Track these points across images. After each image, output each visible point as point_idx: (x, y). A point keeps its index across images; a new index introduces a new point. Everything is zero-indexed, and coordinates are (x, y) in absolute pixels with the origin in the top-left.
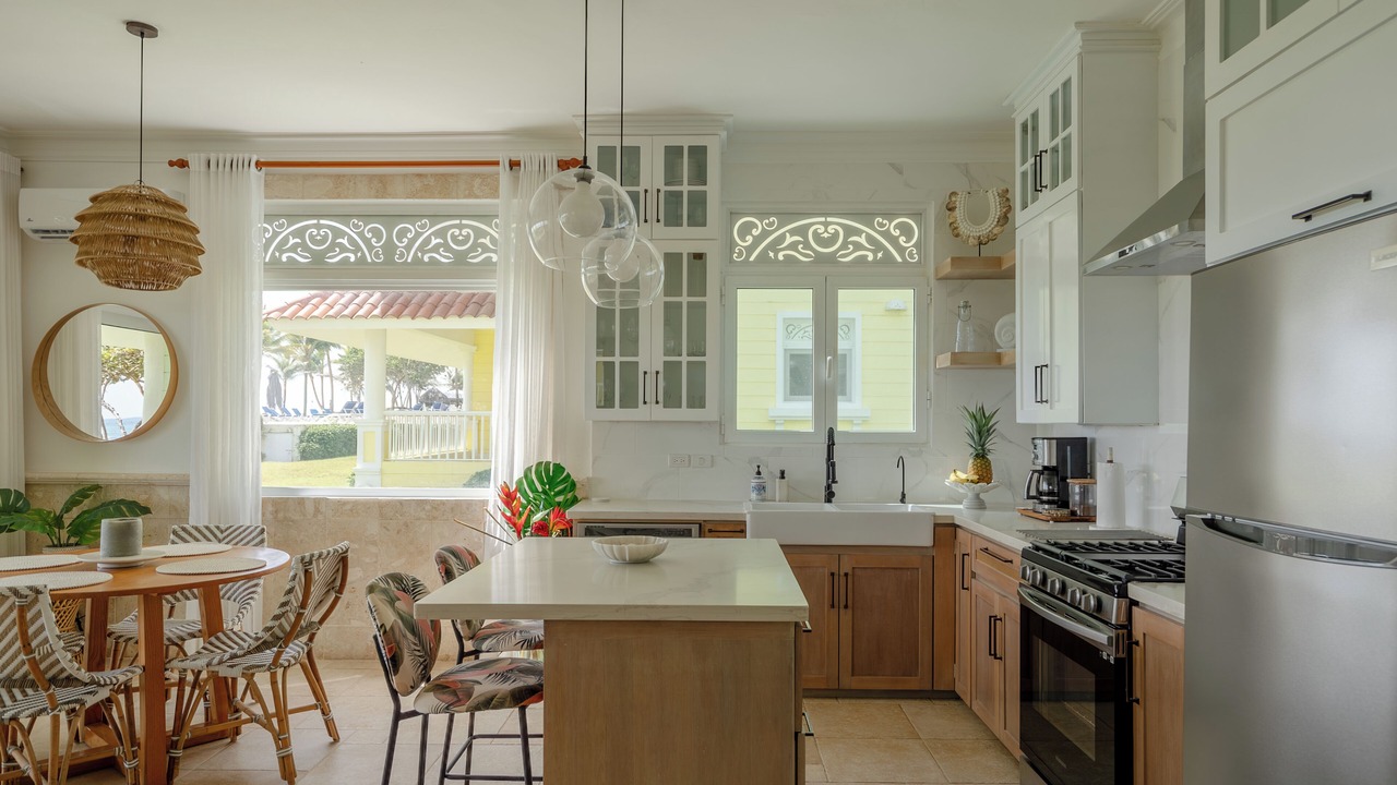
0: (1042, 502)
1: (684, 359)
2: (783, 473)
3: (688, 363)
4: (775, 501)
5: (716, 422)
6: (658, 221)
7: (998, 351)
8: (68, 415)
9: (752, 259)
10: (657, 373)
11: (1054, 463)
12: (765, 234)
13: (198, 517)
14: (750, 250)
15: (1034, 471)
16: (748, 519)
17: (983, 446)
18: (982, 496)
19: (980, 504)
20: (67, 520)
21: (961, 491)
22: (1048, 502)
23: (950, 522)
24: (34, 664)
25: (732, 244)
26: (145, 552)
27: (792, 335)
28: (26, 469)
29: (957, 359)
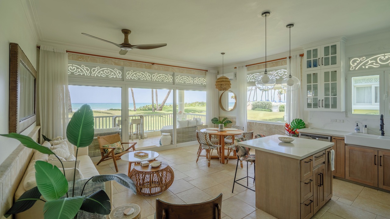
1: (330, 97)
2: (366, 126)
3: (332, 98)
4: (363, 133)
6: (322, 65)
8: (224, 108)
9: (357, 69)
10: (323, 100)
12: (361, 62)
13: (237, 124)
14: (356, 67)
20: (223, 122)
24: (207, 143)
25: (350, 66)
26: (224, 129)
28: (219, 115)
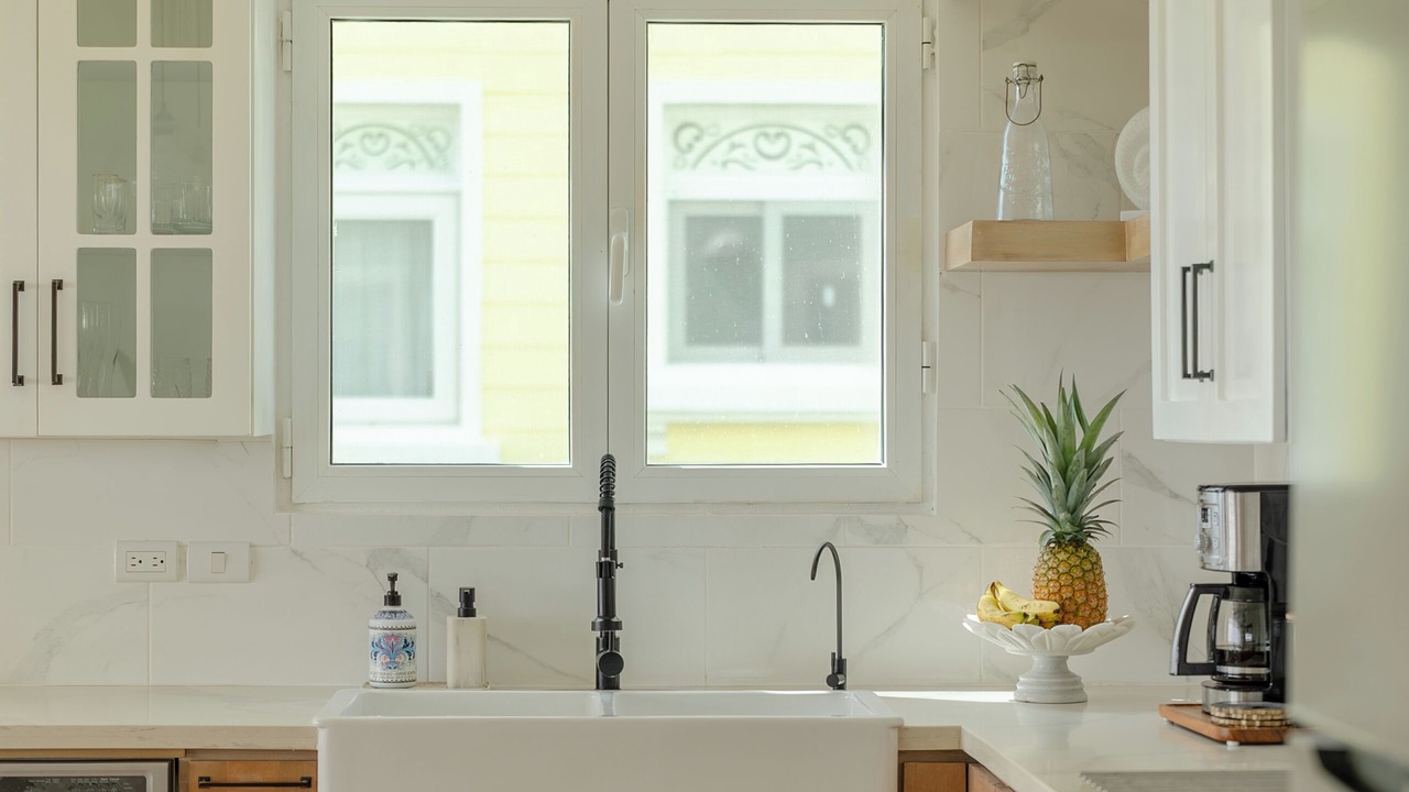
0: (1227, 684)
1: (143, 242)
2: (468, 597)
3: (157, 254)
4: (442, 684)
5: (265, 439)
7: (1125, 216)
10: (57, 285)
11: (1255, 564)
15: (1201, 589)
16: (322, 747)
17: (1073, 511)
18: (1075, 664)
19: (1066, 691)
21: (1010, 649)
22: (1241, 684)
23: (947, 745)
27: (691, 157)
29: (993, 242)
